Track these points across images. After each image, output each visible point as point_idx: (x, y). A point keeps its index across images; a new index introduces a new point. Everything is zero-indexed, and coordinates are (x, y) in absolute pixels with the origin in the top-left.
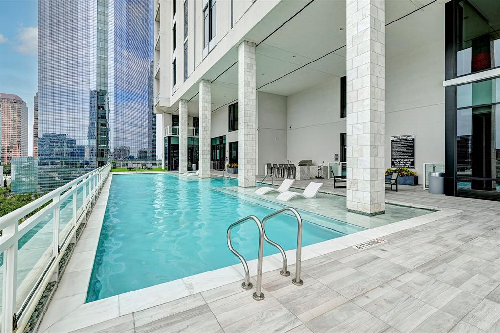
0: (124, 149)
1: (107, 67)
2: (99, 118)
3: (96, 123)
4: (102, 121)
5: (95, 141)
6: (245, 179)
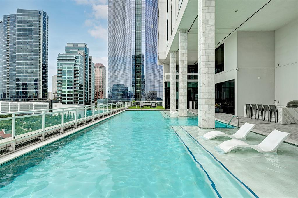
0: (151, 92)
1: (141, 38)
2: (137, 72)
3: (135, 76)
4: (138, 74)
5: (134, 88)
6: (202, 119)
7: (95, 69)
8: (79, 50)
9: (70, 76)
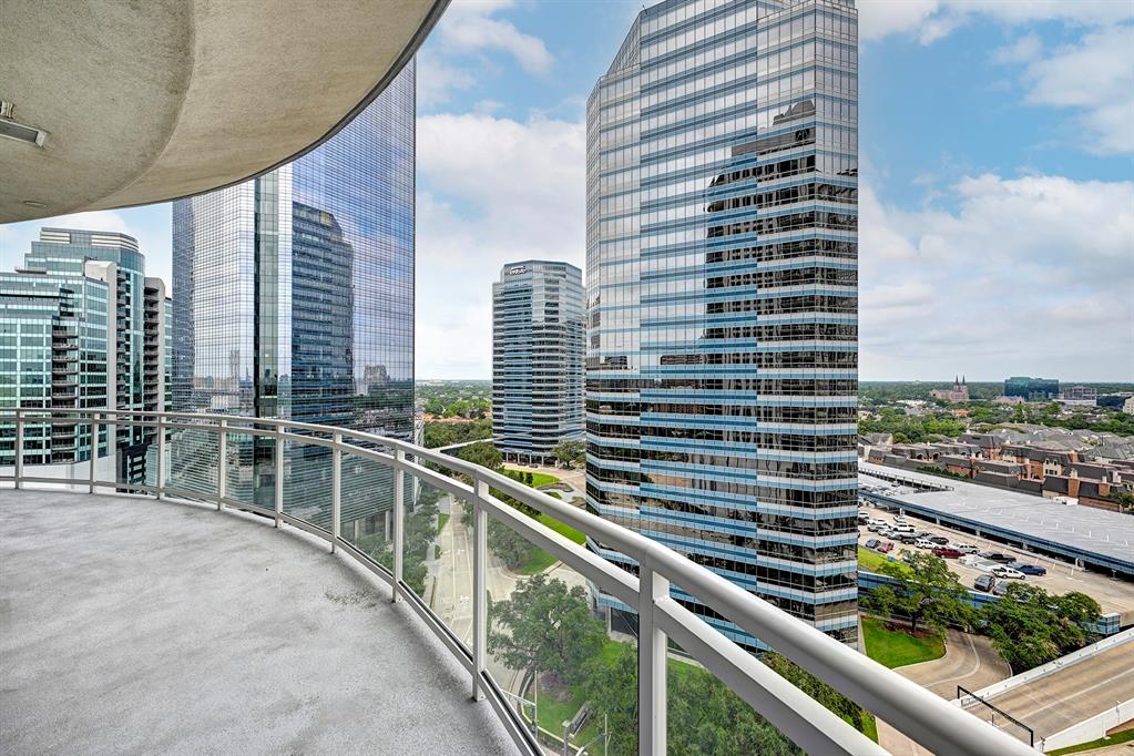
8: (87, 259)
9: (35, 361)
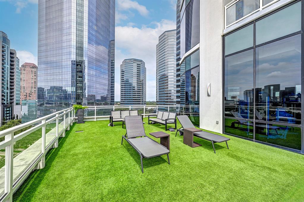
2: (77, 72)
3: (75, 75)
4: (79, 74)
5: (75, 88)
7: (25, 68)
